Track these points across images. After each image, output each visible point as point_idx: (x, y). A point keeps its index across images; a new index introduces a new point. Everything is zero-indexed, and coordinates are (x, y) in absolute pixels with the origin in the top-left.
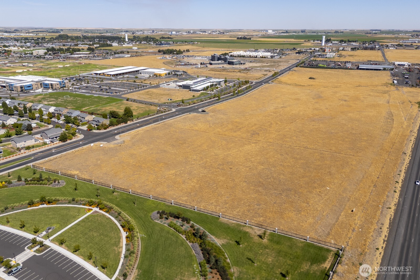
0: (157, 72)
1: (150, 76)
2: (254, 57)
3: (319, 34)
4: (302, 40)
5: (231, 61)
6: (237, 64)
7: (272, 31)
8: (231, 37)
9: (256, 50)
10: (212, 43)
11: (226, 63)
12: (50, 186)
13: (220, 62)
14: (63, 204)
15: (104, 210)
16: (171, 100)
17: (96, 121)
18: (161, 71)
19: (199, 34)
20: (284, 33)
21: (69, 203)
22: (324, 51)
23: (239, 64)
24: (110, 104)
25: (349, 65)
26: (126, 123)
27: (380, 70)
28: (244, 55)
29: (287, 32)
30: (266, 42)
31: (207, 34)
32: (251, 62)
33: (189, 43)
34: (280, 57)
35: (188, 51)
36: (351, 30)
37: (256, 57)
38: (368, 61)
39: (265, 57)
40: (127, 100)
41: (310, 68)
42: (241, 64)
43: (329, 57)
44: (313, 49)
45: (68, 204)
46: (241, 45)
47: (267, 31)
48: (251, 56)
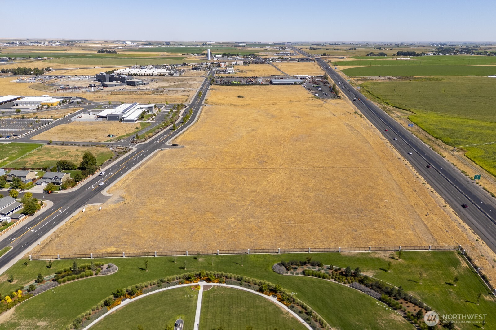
0: (44, 101)
1: (38, 108)
2: (150, 75)
3: (188, 46)
4: (179, 54)
5: (130, 80)
6: (139, 85)
7: (130, 43)
8: (84, 50)
9: (142, 67)
10: (69, 58)
11: (124, 83)
12: (98, 276)
13: (114, 82)
14: (152, 291)
15: (216, 281)
16: (113, 136)
17: (49, 178)
18: (49, 100)
19: (32, 45)
20: (147, 44)
21: (159, 286)
22: (219, 66)
23: (142, 84)
24: (30, 152)
25: (260, 81)
26: (93, 174)
27: (291, 84)
28: (137, 73)
29: (150, 44)
30: (140, 56)
31: (43, 45)
32: (152, 81)
33: (36, 59)
34: (180, 74)
35: (48, 69)
36: (216, 43)
37: (152, 75)
38: (271, 75)
39: (163, 75)
40: (49, 144)
41: (226, 85)
42: (145, 84)
43: (231, 73)
44: (205, 63)
45: (159, 289)
46: (112, 60)
47: (124, 42)
48: (146, 74)
